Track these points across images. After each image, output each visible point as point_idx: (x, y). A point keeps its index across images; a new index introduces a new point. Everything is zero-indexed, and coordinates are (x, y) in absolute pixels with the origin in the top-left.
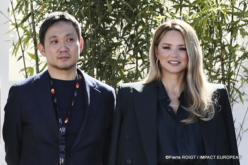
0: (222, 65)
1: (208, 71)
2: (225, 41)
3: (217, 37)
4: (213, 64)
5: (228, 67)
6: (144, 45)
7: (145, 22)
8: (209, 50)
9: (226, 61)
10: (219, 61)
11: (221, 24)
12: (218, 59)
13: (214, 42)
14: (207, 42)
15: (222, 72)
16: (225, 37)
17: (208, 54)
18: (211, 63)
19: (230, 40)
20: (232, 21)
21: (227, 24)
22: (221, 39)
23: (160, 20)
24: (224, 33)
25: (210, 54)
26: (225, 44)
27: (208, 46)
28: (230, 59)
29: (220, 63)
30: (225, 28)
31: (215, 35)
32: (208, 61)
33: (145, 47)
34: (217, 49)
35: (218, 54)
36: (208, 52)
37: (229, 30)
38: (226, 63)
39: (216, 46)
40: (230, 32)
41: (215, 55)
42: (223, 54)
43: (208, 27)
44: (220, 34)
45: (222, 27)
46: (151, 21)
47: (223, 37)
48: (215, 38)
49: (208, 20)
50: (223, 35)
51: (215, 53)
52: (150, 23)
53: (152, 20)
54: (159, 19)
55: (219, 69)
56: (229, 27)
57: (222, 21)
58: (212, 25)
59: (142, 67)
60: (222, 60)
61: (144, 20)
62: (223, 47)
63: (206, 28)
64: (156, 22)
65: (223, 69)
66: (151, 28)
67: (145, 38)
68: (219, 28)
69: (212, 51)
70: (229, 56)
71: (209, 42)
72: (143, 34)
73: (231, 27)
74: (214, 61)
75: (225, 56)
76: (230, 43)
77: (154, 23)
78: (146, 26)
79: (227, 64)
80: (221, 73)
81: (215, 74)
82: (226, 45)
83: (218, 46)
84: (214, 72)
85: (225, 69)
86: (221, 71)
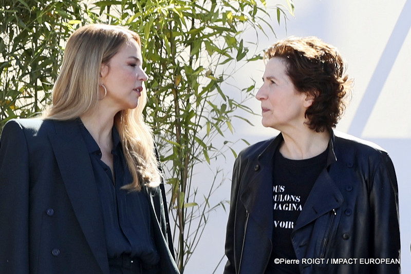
0: (176, 100)
1: (152, 110)
2: (180, 60)
3: (167, 54)
4: (161, 98)
5: (185, 103)
6: (48, 67)
7: (49, 29)
8: (155, 76)
9: (181, 93)
10: (171, 93)
11: (174, 33)
12: (170, 90)
13: (163, 62)
14: (151, 61)
15: (176, 112)
16: (181, 54)
17: (152, 82)
18: (158, 96)
19: (189, 59)
20: (193, 27)
21: (184, 34)
22: (173, 58)
23: (74, 27)
24: (180, 47)
25: (156, 82)
26: (181, 65)
27: (153, 69)
28: (189, 90)
29: (172, 97)
30: (181, 39)
31: (164, 51)
32: (152, 93)
33: (50, 70)
34: (167, 73)
35: (169, 81)
36: (152, 78)
37: (187, 43)
38: (181, 96)
39: (166, 69)
40: (189, 47)
41: (163, 83)
42: (178, 82)
43: (153, 37)
44: (173, 50)
45: (177, 38)
46: (59, 27)
47: (177, 54)
48: (164, 56)
49: (153, 26)
50: (178, 50)
51: (164, 81)
52: (57, 31)
53: (61, 26)
54: (72, 25)
55: (171, 107)
56: (187, 37)
57: (176, 27)
58: (159, 33)
59: (44, 103)
60: (176, 92)
61: (48, 25)
62: (177, 70)
63: (150, 40)
64: (67, 29)
65: (177, 107)
66: (59, 39)
67: (49, 55)
68: (171, 39)
69: (159, 77)
70: (187, 86)
71: (154, 63)
72: (47, 48)
73: (190, 37)
74: (163, 94)
75: (180, 85)
76: (188, 64)
77: (63, 31)
78: (51, 36)
79: (183, 98)
80: (174, 114)
81: (164, 114)
82: (183, 68)
83: (170, 68)
84: (163, 112)
85: (181, 107)
86: (174, 110)
